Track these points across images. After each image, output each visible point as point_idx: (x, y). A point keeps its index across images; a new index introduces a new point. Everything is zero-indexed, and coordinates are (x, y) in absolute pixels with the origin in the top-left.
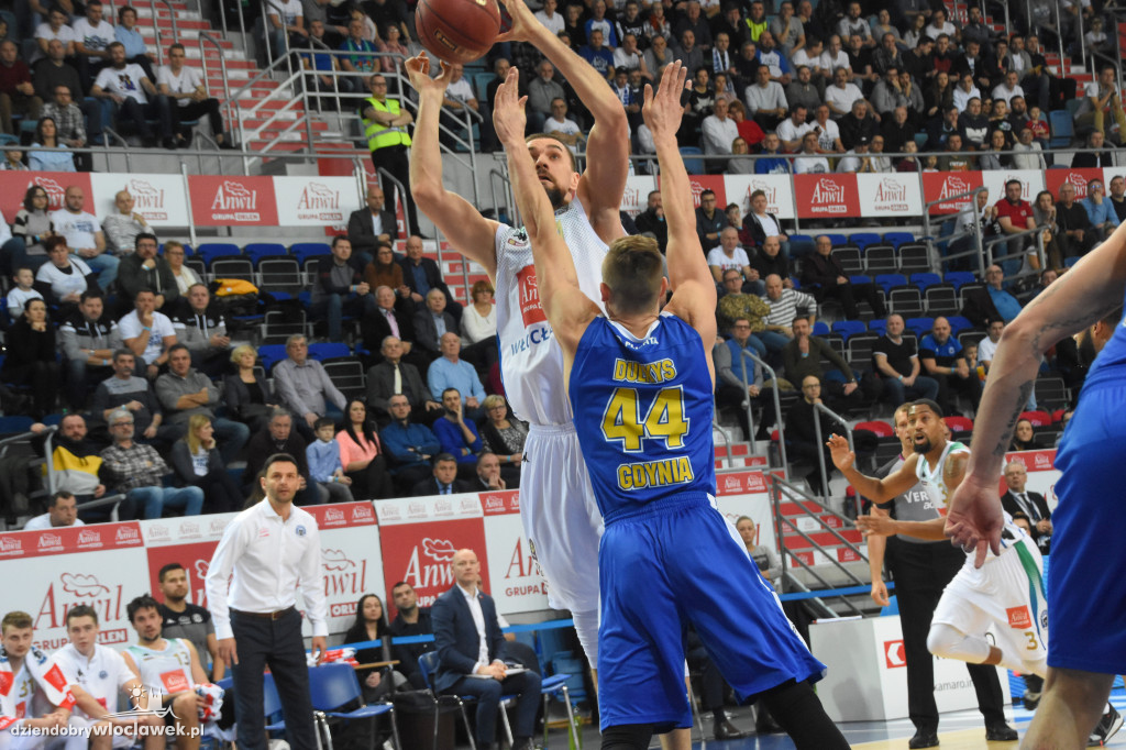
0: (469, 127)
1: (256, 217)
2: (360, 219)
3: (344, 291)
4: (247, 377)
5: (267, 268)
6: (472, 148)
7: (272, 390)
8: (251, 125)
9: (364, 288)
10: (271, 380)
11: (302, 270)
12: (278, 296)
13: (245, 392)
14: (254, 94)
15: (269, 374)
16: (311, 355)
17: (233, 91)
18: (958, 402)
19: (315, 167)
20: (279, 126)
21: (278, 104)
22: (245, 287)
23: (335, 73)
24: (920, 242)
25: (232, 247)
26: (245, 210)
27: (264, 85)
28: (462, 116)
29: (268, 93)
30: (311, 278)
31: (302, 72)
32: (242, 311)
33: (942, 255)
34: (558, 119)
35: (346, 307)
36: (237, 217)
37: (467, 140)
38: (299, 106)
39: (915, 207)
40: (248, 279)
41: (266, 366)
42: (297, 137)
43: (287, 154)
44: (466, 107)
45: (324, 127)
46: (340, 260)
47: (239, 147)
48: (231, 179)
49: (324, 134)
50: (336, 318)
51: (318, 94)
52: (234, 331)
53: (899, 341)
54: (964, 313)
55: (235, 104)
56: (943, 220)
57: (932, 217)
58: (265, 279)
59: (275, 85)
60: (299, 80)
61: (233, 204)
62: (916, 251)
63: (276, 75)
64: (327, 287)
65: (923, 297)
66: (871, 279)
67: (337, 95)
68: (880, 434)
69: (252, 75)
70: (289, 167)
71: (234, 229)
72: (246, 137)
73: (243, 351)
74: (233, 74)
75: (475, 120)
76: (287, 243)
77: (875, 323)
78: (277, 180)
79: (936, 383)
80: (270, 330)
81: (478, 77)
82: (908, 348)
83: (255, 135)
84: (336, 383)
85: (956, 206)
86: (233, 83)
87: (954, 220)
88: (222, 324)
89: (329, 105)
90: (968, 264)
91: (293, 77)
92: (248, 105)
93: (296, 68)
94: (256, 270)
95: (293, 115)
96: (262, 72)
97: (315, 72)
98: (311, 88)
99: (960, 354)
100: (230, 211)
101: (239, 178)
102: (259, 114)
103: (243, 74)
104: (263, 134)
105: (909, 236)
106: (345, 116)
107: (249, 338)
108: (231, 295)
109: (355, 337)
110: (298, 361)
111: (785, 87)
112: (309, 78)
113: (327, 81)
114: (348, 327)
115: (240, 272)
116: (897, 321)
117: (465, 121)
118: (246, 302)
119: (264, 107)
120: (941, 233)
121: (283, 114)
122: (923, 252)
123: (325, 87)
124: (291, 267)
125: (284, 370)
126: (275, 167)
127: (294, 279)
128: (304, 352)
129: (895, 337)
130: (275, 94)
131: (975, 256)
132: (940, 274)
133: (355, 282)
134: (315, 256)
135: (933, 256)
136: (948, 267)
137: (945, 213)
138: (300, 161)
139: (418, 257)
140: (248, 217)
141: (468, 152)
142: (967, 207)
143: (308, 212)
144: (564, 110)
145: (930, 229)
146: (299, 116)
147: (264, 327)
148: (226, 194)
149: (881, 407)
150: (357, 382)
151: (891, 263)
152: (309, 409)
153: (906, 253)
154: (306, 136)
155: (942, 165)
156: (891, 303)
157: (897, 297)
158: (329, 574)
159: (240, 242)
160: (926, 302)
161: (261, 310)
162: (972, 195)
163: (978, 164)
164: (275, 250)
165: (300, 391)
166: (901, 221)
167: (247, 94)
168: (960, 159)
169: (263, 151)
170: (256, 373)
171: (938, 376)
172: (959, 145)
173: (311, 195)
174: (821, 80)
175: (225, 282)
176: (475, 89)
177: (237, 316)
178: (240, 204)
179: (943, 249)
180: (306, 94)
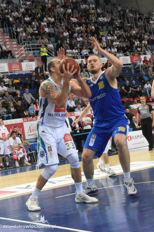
0: (53, 52)
1: (19, 69)
2: (36, 69)
3: (34, 81)
4: (19, 96)
5: (21, 78)
6: (54, 56)
7: (23, 98)
8: (17, 54)
9: (37, 80)
10: (23, 96)
11: (27, 78)
12: (23, 82)
13: (18, 98)
14: (18, 49)
15: (22, 96)
16: (29, 92)
17: (14, 49)
18: (138, 95)
19: (28, 60)
20: (22, 54)
21: (22, 50)
22: (18, 81)
23: (31, 45)
24: (130, 68)
25: (15, 74)
26: (17, 68)
27: (19, 47)
28: (52, 50)
29: (20, 49)
30: (28, 79)
31: (25, 45)
32: (17, 85)
33: (134, 70)
34: (68, 50)
35: (34, 83)
36: (16, 70)
37: (53, 54)
38: (25, 50)
39: (129, 62)
40: (18, 80)
41: (22, 94)
42: (25, 56)
43: (23, 59)
44: (53, 49)
45: (29, 54)
46: (34, 76)
47: (16, 58)
48: (15, 63)
49: (29, 55)
50: (33, 85)
51: (28, 48)
52: (16, 89)
53: (128, 85)
54: (139, 80)
55: (15, 51)
56: (134, 64)
57: (132, 64)
58: (21, 79)
59: (21, 47)
60: (25, 46)
61: (15, 67)
62: (130, 70)
63: (21, 46)
64: (31, 80)
65: (131, 77)
66: (122, 75)
67: (31, 48)
68: (125, 101)
69: (17, 46)
70: (24, 61)
71: (15, 72)
72: (17, 56)
73: (18, 92)
74: (14, 46)
75: (54, 51)
76: (24, 73)
77: (124, 82)
78: (22, 63)
79: (134, 92)
80: (22, 88)
81: (54, 44)
82: (129, 86)
83: (18, 56)
84: (33, 96)
85: (136, 62)
86: (14, 47)
87: (136, 64)
88: (14, 87)
89: (30, 50)
90: (139, 71)
91: (24, 46)
92: (17, 51)
93: (24, 44)
94: (19, 78)
95: (24, 52)
96: (19, 45)
97: (27, 45)
98: (27, 47)
99: (137, 87)
100: (15, 69)
101: (16, 63)
102: (19, 52)
103: (16, 46)
104: (19, 56)
105: (129, 67)
106: (32, 52)
107: (19, 90)
108: (15, 83)
109: (36, 89)
110: (27, 93)
111: (106, 43)
112: (27, 46)
113: (29, 46)
114: (35, 87)
115: (17, 79)
116: (128, 82)
117: (52, 51)
118: (18, 83)
119: (20, 51)
120: (134, 66)
121: (22, 52)
122: (131, 70)
123: (29, 47)
124: (25, 77)
125: (25, 94)
126: (22, 61)
127: (25, 79)
128: (28, 91)
129: (127, 84)
130: (21, 49)
131: (140, 70)
132: (134, 73)
133: (36, 79)
134: (29, 75)
135: (133, 70)
136: (135, 72)
137: (135, 63)
138: (26, 60)
139: (45, 75)
140: (18, 69)
141: (53, 56)
142: (138, 62)
143: (27, 68)
144: (69, 48)
145: (132, 66)
146: (25, 52)
147: (21, 88)
148: (14, 66)
149: (125, 97)
150: (37, 96)
151: (126, 72)
152: (29, 101)
153: (128, 70)
154: (26, 55)
155: (133, 55)
156: (126, 79)
157: (127, 77)
158: (34, 128)
159: (16, 74)
160: (132, 78)
161: (20, 85)
162: (139, 60)
163: (140, 54)
164: (22, 75)
165: (27, 98)
166: (127, 64)
167: (17, 49)
168: (137, 54)
169: (19, 58)
170: (20, 95)
171: (134, 91)
172: (136, 51)
173: (28, 65)
174: (112, 41)
175: (15, 80)
176: (54, 46)
177: (17, 86)
178: (16, 67)
179: (134, 69)
180: (26, 48)
